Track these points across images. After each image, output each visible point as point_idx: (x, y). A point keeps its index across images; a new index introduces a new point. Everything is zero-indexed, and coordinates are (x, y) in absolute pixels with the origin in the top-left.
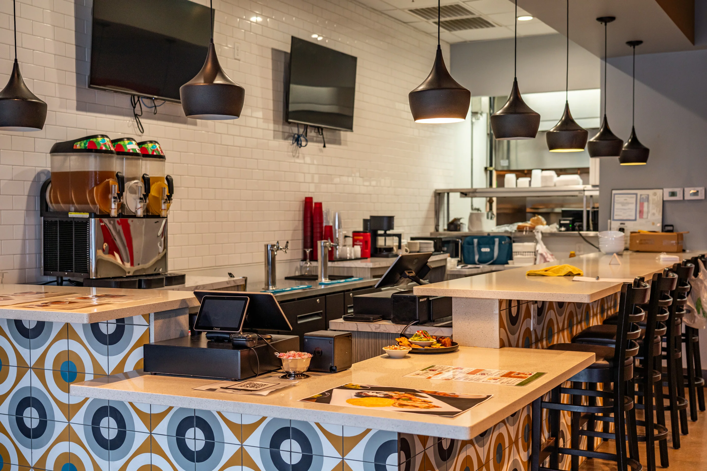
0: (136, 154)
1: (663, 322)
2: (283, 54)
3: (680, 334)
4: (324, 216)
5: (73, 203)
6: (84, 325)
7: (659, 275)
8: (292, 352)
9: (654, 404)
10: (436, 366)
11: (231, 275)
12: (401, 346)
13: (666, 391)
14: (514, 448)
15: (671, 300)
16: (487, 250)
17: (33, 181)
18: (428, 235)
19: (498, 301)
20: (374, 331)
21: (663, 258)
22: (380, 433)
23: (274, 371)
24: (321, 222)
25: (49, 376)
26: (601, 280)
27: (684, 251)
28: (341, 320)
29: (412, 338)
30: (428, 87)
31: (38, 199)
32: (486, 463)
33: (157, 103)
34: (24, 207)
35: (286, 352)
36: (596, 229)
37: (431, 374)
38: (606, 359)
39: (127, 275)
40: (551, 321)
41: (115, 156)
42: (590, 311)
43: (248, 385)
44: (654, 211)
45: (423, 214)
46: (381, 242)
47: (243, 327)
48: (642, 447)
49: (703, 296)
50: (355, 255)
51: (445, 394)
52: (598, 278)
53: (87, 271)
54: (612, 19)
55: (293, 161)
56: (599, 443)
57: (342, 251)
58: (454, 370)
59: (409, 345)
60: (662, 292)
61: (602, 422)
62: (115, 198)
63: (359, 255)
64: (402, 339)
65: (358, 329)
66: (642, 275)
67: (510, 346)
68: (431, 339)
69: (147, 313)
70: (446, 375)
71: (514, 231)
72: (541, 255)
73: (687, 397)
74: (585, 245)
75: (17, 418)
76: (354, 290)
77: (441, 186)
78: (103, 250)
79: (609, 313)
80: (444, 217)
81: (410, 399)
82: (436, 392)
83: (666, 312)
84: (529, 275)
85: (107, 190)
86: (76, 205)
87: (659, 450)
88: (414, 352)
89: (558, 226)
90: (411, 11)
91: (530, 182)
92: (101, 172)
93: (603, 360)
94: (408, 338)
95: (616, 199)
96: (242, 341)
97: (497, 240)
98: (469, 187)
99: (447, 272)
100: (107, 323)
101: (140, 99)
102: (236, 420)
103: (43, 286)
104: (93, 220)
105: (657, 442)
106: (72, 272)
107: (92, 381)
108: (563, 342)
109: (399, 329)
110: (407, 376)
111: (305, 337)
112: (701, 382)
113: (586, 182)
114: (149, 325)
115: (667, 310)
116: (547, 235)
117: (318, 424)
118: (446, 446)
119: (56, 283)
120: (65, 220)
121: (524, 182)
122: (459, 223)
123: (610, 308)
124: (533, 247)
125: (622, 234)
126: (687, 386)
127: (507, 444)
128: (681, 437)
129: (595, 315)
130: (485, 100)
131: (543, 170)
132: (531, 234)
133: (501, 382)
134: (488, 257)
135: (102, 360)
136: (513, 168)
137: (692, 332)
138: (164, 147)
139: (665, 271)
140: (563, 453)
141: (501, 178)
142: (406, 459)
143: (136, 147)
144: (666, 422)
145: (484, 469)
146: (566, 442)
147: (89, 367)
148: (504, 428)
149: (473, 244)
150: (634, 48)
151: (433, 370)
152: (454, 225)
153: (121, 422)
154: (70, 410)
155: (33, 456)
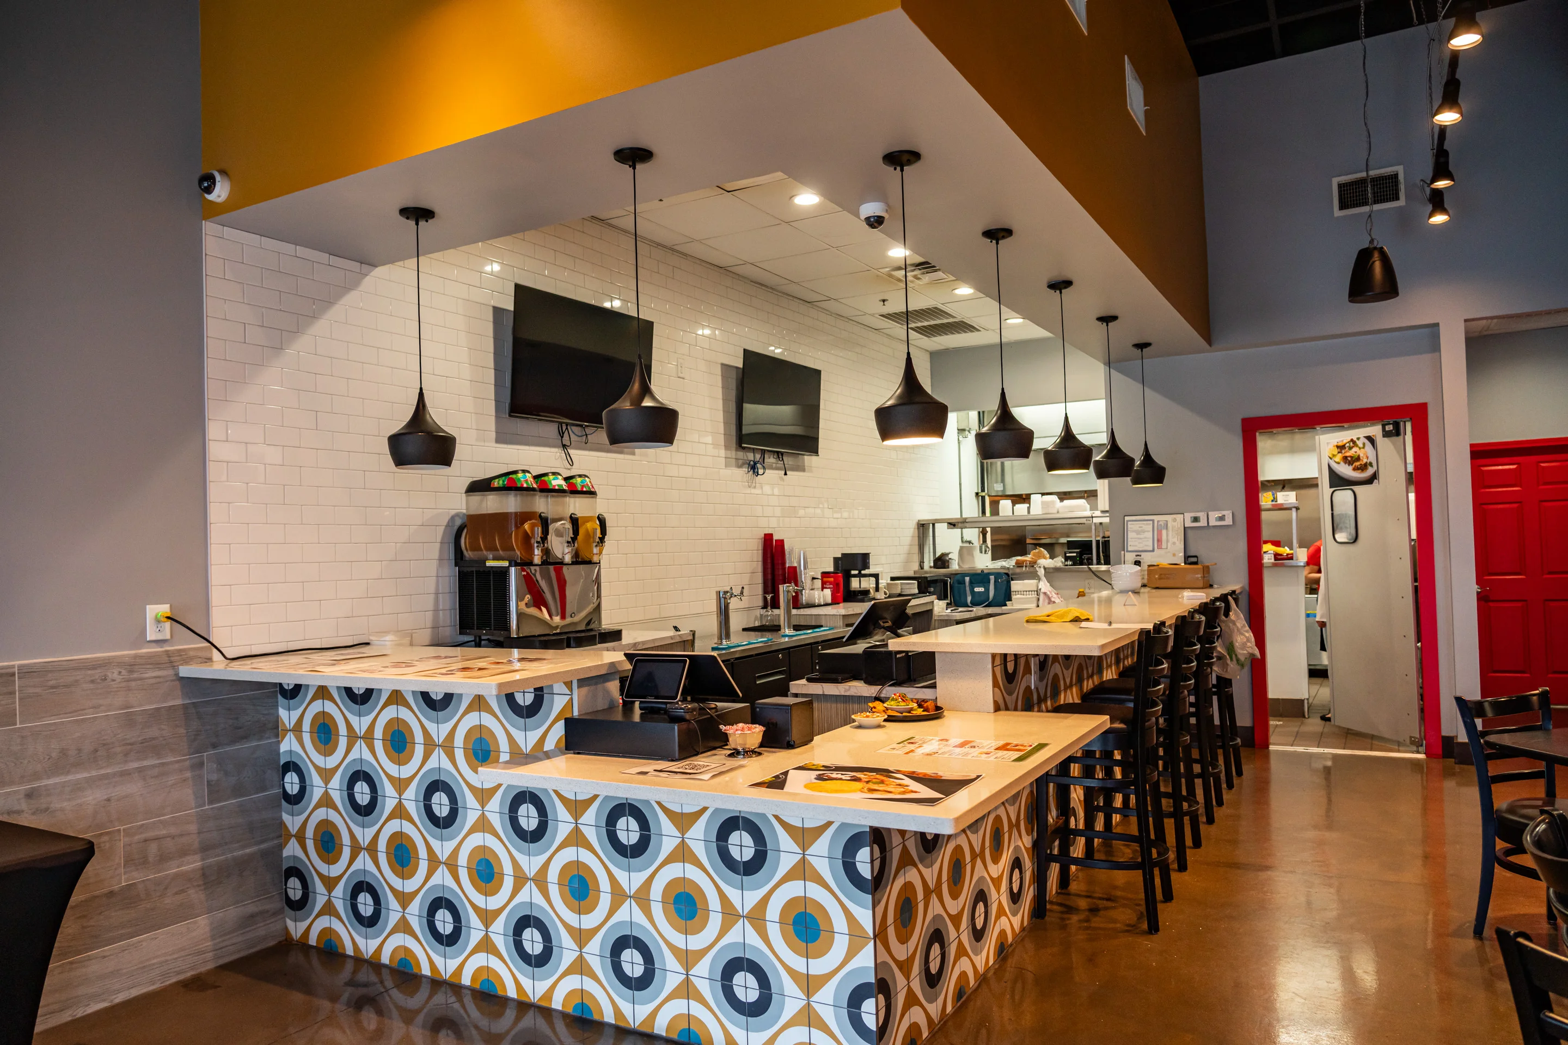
0: (563, 491)
1: (1190, 674)
2: (734, 370)
3: (1211, 686)
4: (787, 556)
6: (496, 696)
7: (1184, 618)
8: (741, 725)
9: (1182, 770)
10: (917, 737)
11: (676, 629)
12: (874, 712)
13: (1195, 754)
14: (1015, 831)
15: (1199, 646)
16: (981, 589)
17: (446, 526)
18: (911, 574)
19: (990, 656)
20: (843, 694)
21: (1187, 596)
22: (843, 826)
23: (721, 747)
24: (784, 563)
25: (459, 755)
26: (1114, 626)
27: (1211, 586)
28: (804, 681)
29: (888, 703)
30: (897, 402)
31: (452, 547)
32: (981, 853)
33: (588, 430)
34: (437, 558)
35: (733, 725)
36: (1107, 562)
37: (909, 748)
38: (1122, 722)
39: (554, 632)
40: (1056, 676)
41: (539, 493)
42: (1102, 662)
43: (687, 767)
44: (1175, 540)
45: (905, 549)
46: (855, 584)
47: (682, 695)
48: (1169, 824)
49: (1237, 640)
50: (824, 600)
51: (925, 774)
52: (1110, 624)
53: (507, 628)
54: (1114, 318)
55: (749, 492)
56: (1118, 822)
57: (808, 595)
58: (938, 743)
59: (884, 711)
60: (1187, 637)
61: (1121, 795)
62: (538, 542)
63: (829, 600)
64: (877, 704)
65: (823, 692)
66: (1162, 619)
67: (1007, 709)
68: (911, 703)
69: (569, 680)
70: (927, 748)
71: (1012, 567)
72: (1045, 593)
73: (1221, 761)
74: (1095, 582)
75: (425, 804)
77: (926, 516)
78: (527, 603)
79: (1126, 662)
80: (929, 552)
81: (882, 782)
82: (914, 772)
83: (1193, 662)
84: (1028, 621)
86: (495, 553)
87: (1189, 825)
88: (890, 719)
89: (1063, 560)
90: (882, 316)
91: (1029, 508)
92: (522, 514)
93: (1119, 723)
94: (883, 703)
95: (1129, 526)
96: (680, 713)
97: (992, 577)
98: (959, 516)
99: (934, 618)
100: (524, 692)
101: (569, 427)
102: (676, 808)
104: (513, 568)
105: (1186, 818)
106: (491, 629)
107: (508, 762)
108: (1071, 701)
109: (873, 691)
111: (756, 705)
112: (1237, 741)
113: (1094, 507)
114: (572, 695)
115: (1193, 658)
116: (1051, 571)
117: (773, 814)
118: (928, 841)
119: (473, 643)
120: (481, 570)
121: (1021, 509)
122: (948, 559)
123: (1127, 659)
124: (1035, 585)
125: (1138, 568)
126: (1220, 747)
127: (1006, 828)
128: (1215, 809)
129: (1109, 666)
130: (974, 415)
131: (1043, 494)
132: (1032, 569)
133: (995, 756)
134: (982, 598)
135: (518, 735)
136: (1009, 492)
137: (1225, 683)
138: (595, 482)
139: (1189, 612)
140: (1075, 836)
141: (995, 504)
142: (881, 854)
143: (563, 483)
144: (1197, 791)
145: (979, 860)
146: (1078, 821)
147: (504, 745)
148: (1003, 808)
149: (965, 583)
150: (1142, 351)
151: (912, 743)
152: (941, 561)
153: (542, 811)
154: (483, 795)
155: (443, 849)
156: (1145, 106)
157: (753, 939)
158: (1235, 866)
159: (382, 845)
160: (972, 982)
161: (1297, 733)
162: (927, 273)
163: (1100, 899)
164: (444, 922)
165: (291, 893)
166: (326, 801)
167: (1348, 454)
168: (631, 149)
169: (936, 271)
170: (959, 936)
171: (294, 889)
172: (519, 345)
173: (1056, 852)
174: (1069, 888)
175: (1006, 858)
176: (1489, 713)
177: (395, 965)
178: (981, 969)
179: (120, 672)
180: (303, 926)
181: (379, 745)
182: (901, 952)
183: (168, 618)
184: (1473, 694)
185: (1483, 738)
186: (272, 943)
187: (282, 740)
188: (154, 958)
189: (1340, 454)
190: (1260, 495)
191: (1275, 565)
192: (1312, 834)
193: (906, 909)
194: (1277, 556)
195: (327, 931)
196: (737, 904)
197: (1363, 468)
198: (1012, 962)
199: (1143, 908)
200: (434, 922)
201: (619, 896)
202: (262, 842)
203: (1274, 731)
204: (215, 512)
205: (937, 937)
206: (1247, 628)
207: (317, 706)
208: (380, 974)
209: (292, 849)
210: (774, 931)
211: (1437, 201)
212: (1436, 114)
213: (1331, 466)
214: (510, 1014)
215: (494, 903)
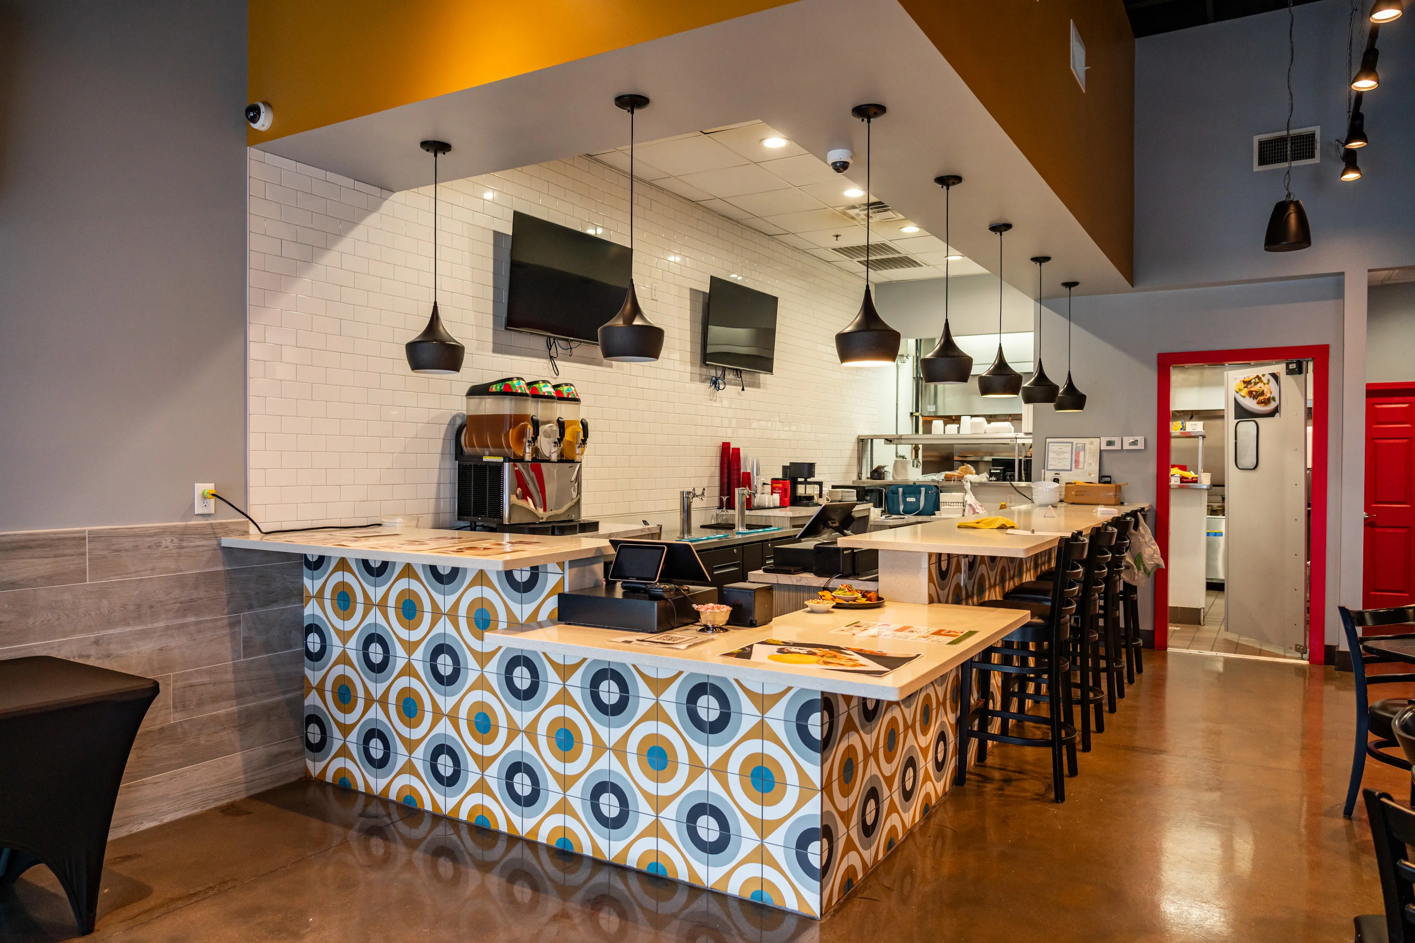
0: (551, 397)
1: (1101, 579)
2: (702, 294)
3: (1118, 592)
4: (742, 463)
5: (488, 447)
6: (498, 572)
7: (1098, 529)
8: (711, 605)
9: (1090, 665)
10: (862, 622)
11: (645, 522)
12: (824, 600)
13: (1102, 651)
14: (942, 709)
15: (1110, 555)
16: (913, 500)
17: (449, 425)
18: (850, 484)
19: (927, 554)
20: (795, 584)
21: (1100, 511)
22: (802, 691)
23: (693, 623)
24: (739, 469)
25: (463, 623)
26: (1036, 533)
27: (1122, 504)
28: (761, 572)
29: (835, 592)
30: (856, 329)
31: (453, 443)
32: (912, 725)
33: (573, 344)
34: (440, 452)
35: (704, 604)
36: (1028, 479)
37: (856, 630)
38: (1040, 617)
39: (541, 521)
40: (982, 576)
41: (530, 399)
42: (1023, 565)
43: (665, 638)
44: (1091, 461)
45: (846, 461)
46: (801, 490)
47: (660, 577)
48: (1077, 710)
49: (1144, 552)
50: (774, 504)
51: (872, 652)
52: (1033, 531)
53: (500, 516)
54: (1047, 259)
55: (710, 405)
56: (1030, 706)
57: (760, 499)
58: (881, 627)
59: (832, 599)
60: (1100, 546)
61: (1034, 683)
62: (529, 442)
63: (778, 503)
64: (826, 593)
65: (778, 581)
66: (1079, 529)
67: (939, 602)
68: (856, 593)
69: (561, 560)
70: (872, 631)
71: (941, 480)
72: (970, 505)
73: (1124, 658)
74: (1016, 496)
75: (431, 664)
76: (772, 540)
77: (865, 432)
78: (517, 496)
79: (1043, 568)
80: (867, 465)
81: (835, 656)
82: (862, 650)
83: (1104, 569)
84: (959, 527)
85: (522, 434)
86: (491, 449)
87: (1094, 713)
88: (838, 606)
89: (988, 476)
90: (834, 249)
91: (959, 428)
92: (515, 415)
93: (1038, 619)
94: (831, 592)
95: (1050, 447)
96: (659, 592)
97: (923, 489)
98: (894, 433)
99: (871, 523)
100: (521, 570)
101: (556, 341)
102: (652, 674)
103: (457, 531)
104: (507, 464)
105: (1092, 706)
106: (485, 517)
107: (505, 629)
108: (994, 599)
109: (822, 582)
110: (831, 632)
111: (723, 589)
112: (1139, 642)
113: (1018, 430)
114: (563, 574)
115: (1105, 565)
116: (977, 485)
117: (737, 681)
118: (870, 706)
119: (469, 528)
120: (479, 464)
121: (952, 428)
122: (883, 471)
123: (1044, 564)
124: (962, 497)
125: (1057, 485)
126: (1124, 646)
127: (934, 706)
128: (1117, 700)
129: (1028, 570)
130: (912, 343)
131: (972, 416)
132: (959, 483)
133: (932, 640)
134: (914, 507)
135: (515, 608)
136: (940, 413)
137: (1130, 589)
138: (580, 390)
139: (1103, 524)
140: (993, 716)
141: (928, 424)
142: (830, 719)
143: (552, 390)
144: (1102, 684)
145: (910, 731)
146: (996, 704)
147: (502, 616)
148: (932, 688)
149: (898, 494)
150: (1070, 289)
151: (858, 626)
152: (878, 473)
153: (534, 672)
154: (483, 659)
155: (446, 703)
156: (1086, 66)
157: (716, 787)
158: (1133, 749)
159: (392, 698)
160: (900, 835)
161: (1193, 637)
162: (878, 212)
163: (1014, 772)
164: (445, 766)
165: (311, 737)
166: (344, 659)
167: (1253, 389)
168: (631, 96)
169: (886, 211)
170: (891, 795)
171: (314, 734)
172: (516, 267)
173: (976, 729)
174: (986, 761)
175: (933, 731)
176: (1370, 622)
177: (401, 801)
178: (908, 825)
179: (172, 540)
180: (321, 765)
181: (391, 613)
182: (843, 804)
183: (213, 495)
184: (1356, 604)
185: (1361, 644)
186: (293, 779)
187: (306, 605)
188: (196, 786)
189: (1246, 389)
190: (1171, 423)
191: (1180, 487)
192: (1202, 725)
193: (849, 768)
194: (1183, 479)
195: (342, 771)
196: (703, 758)
197: (1267, 402)
198: (935, 821)
199: (1051, 781)
200: (436, 766)
201: (599, 748)
202: (285, 693)
203: (1171, 636)
204: (254, 405)
205: (873, 794)
206: (1154, 541)
207: (337, 577)
208: (388, 808)
209: (312, 699)
210: (734, 781)
211: (1351, 161)
212: (1353, 82)
213: (1237, 399)
214: (501, 845)
215: (489, 750)
